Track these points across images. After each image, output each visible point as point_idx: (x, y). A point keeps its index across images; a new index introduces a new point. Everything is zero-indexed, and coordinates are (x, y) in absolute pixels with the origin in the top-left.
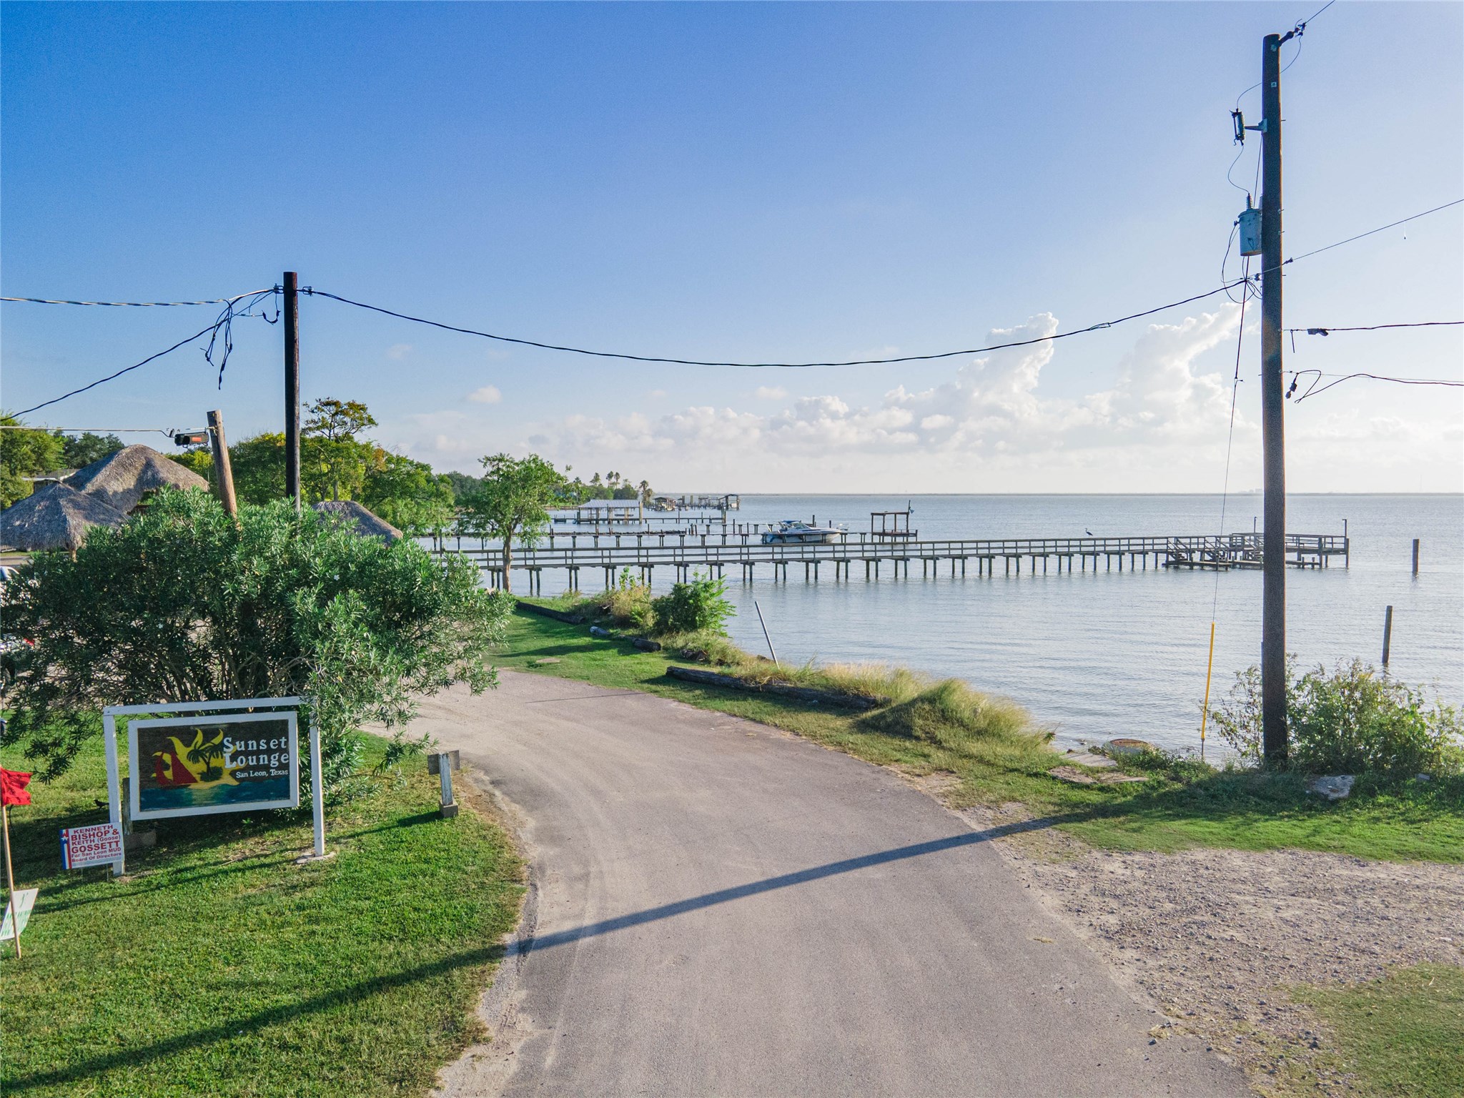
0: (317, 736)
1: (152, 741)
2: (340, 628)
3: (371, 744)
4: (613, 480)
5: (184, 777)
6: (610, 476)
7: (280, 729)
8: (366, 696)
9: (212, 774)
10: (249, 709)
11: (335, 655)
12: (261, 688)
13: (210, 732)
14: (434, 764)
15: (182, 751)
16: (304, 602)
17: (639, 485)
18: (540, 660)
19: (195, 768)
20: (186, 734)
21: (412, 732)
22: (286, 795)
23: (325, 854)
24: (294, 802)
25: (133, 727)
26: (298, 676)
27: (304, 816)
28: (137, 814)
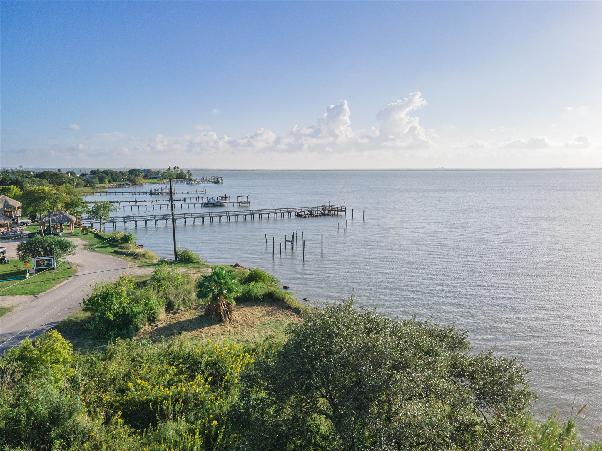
0: (55, 260)
1: (37, 261)
2: (57, 249)
3: (61, 262)
4: (176, 169)
5: (41, 264)
6: (175, 168)
7: (51, 259)
8: (60, 256)
9: (44, 264)
10: (47, 258)
11: (56, 252)
12: (48, 255)
13: (43, 260)
14: (69, 263)
15: (40, 262)
16: (53, 247)
17: (187, 171)
18: (95, 249)
19: (42, 263)
20: (41, 260)
21: (66, 260)
22: (52, 266)
23: (56, 271)
24: (53, 267)
25: (35, 260)
26: (52, 255)
27: (54, 269)
28: (36, 268)
